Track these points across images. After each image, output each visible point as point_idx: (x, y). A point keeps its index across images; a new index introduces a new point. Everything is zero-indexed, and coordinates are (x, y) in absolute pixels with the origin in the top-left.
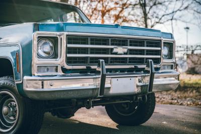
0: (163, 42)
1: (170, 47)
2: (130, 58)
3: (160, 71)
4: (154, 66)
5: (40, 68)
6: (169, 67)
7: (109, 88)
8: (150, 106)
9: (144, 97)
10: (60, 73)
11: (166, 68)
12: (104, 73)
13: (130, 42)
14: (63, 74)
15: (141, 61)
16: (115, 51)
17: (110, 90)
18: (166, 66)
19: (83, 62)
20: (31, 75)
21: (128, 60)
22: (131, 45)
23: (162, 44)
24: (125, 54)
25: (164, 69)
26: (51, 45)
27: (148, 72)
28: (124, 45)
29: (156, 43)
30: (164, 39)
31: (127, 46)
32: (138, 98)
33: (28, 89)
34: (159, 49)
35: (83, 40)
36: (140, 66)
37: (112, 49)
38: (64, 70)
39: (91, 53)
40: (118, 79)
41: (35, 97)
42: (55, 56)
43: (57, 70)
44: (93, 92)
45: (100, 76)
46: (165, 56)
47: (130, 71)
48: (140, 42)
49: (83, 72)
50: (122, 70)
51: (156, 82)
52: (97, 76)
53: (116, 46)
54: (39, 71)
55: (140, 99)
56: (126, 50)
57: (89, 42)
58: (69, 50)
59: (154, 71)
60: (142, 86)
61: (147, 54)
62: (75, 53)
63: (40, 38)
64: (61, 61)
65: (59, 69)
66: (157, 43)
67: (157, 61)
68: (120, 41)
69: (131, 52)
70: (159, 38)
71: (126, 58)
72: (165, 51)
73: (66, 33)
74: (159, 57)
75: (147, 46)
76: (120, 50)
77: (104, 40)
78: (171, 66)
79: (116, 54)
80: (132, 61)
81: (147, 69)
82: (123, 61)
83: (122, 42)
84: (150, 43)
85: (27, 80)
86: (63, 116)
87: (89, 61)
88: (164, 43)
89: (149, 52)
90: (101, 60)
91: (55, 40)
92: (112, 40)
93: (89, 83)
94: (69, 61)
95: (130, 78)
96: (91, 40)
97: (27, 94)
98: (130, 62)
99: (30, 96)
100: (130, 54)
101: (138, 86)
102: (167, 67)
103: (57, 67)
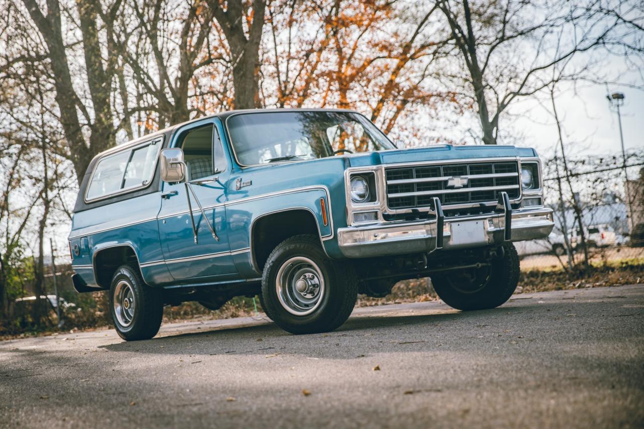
0: (520, 163)
1: (533, 169)
2: (473, 193)
3: (521, 209)
4: (511, 201)
5: (357, 216)
6: (536, 202)
7: (449, 237)
8: (512, 271)
9: (499, 251)
10: (381, 221)
11: (530, 203)
12: (441, 216)
13: (471, 168)
14: (385, 222)
15: (489, 195)
16: (450, 183)
17: (449, 240)
18: (530, 201)
19: (406, 204)
20: (346, 226)
21: (470, 195)
22: (471, 174)
23: (520, 166)
24: (465, 186)
25: (527, 205)
26: (365, 184)
27: (502, 211)
28: (463, 174)
29: (509, 166)
30: (522, 159)
31: (467, 174)
32: (491, 253)
33: (346, 245)
34: (516, 174)
35: (406, 172)
36: (488, 204)
37: (446, 182)
38: (387, 217)
39: (419, 190)
40: (460, 223)
41: (356, 254)
42: (372, 198)
43: (376, 218)
44: (426, 243)
45: (436, 220)
46: (527, 184)
47: (474, 211)
48: (485, 167)
49: (409, 217)
50: (463, 212)
51: (516, 224)
52: (431, 221)
53: (451, 177)
54: (356, 220)
55: (493, 254)
56: (465, 182)
57: (414, 174)
58: (391, 189)
59: (510, 208)
60: (494, 232)
61: (497, 185)
62: (396, 192)
63: (354, 177)
64: (381, 205)
65: (380, 215)
66: (511, 166)
67: (514, 193)
68: (455, 169)
69: (473, 183)
70: (513, 158)
71: (467, 193)
72: (525, 177)
73: (384, 166)
74: (516, 186)
75: (496, 172)
76: (457, 182)
77: (433, 170)
78: (537, 200)
79: (452, 187)
80: (476, 196)
81: (499, 206)
82: (462, 197)
83: (457, 170)
84: (501, 167)
85: (344, 233)
86: (375, 294)
87: (416, 201)
88: (522, 164)
89: (500, 181)
90: (435, 198)
91: (369, 178)
92: (444, 168)
93: (418, 232)
94: (392, 203)
95: (476, 222)
96: (417, 171)
97: (343, 251)
98: (473, 199)
99: (348, 254)
100: (473, 186)
101: (489, 233)
102: (532, 202)
103: (376, 213)
